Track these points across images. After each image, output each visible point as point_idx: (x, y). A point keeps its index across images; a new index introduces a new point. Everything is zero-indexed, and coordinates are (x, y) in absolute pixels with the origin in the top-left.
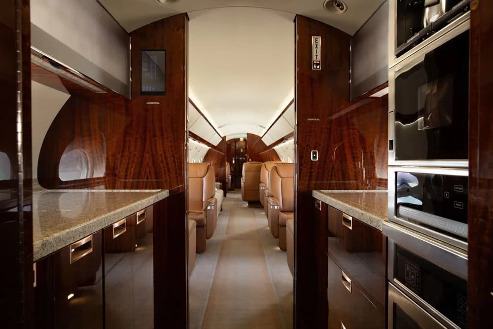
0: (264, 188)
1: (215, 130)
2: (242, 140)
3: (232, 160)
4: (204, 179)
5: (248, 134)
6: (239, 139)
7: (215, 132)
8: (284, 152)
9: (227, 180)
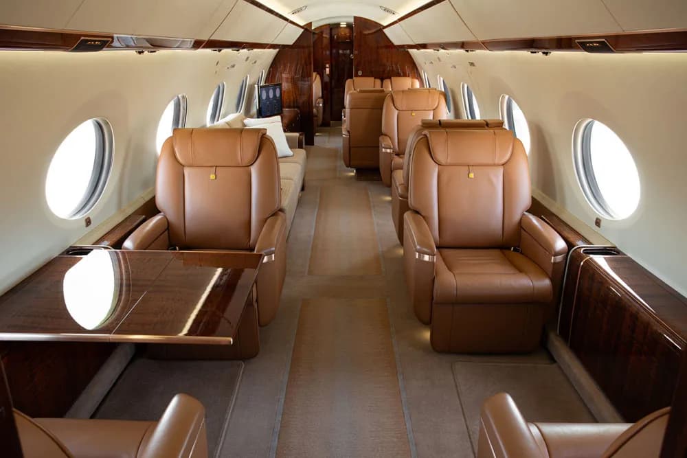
0: (388, 151)
1: (286, 19)
2: (343, 25)
3: (325, 68)
4: (254, 171)
5: (355, 18)
6: (339, 24)
7: (286, 22)
8: (431, 63)
9: (315, 110)
